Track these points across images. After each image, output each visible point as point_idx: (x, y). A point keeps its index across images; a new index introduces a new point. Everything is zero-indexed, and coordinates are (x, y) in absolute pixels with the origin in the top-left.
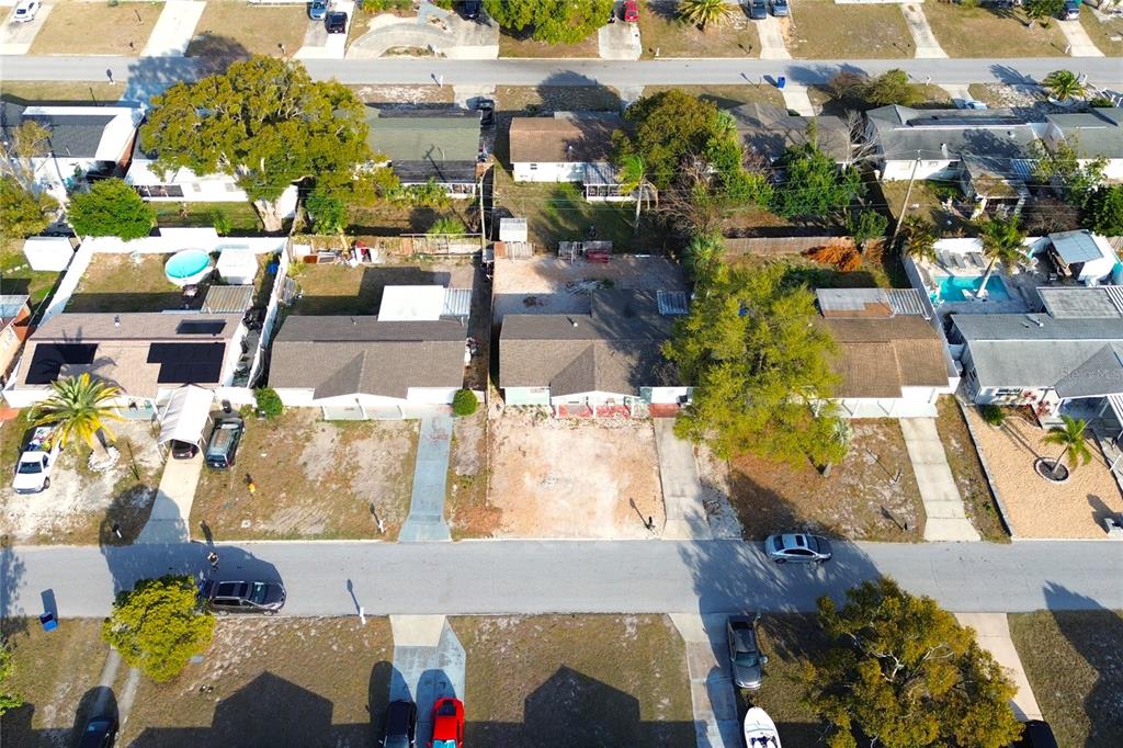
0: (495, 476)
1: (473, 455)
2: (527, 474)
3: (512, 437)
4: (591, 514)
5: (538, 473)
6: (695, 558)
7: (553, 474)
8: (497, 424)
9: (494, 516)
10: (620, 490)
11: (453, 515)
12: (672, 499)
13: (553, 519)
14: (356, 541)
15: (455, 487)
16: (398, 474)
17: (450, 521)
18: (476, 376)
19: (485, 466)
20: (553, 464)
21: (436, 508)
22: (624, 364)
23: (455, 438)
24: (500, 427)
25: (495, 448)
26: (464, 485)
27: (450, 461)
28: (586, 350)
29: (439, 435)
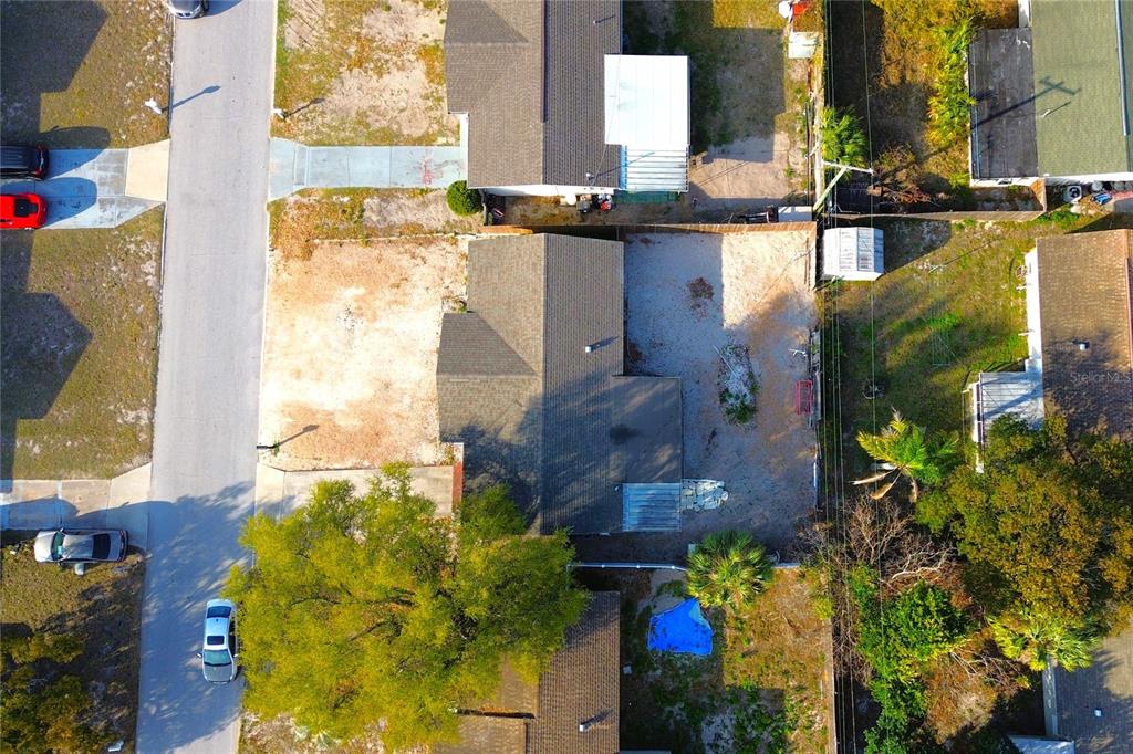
0: (360, 249)
1: (397, 218)
2: (361, 291)
3: (424, 269)
4: (298, 374)
5: (363, 305)
6: (229, 501)
7: (361, 325)
8: (449, 248)
9: (298, 251)
10: (332, 414)
11: (305, 200)
12: (316, 481)
13: (293, 325)
14: (273, 88)
15: (346, 199)
16: (368, 126)
17: (297, 197)
18: (540, 215)
19: (377, 236)
20: (377, 325)
21: (315, 178)
22: (502, 421)
23: (427, 192)
24: (443, 252)
25: (407, 247)
26: (349, 210)
27: (387, 190)
28: (524, 362)
29: (429, 172)
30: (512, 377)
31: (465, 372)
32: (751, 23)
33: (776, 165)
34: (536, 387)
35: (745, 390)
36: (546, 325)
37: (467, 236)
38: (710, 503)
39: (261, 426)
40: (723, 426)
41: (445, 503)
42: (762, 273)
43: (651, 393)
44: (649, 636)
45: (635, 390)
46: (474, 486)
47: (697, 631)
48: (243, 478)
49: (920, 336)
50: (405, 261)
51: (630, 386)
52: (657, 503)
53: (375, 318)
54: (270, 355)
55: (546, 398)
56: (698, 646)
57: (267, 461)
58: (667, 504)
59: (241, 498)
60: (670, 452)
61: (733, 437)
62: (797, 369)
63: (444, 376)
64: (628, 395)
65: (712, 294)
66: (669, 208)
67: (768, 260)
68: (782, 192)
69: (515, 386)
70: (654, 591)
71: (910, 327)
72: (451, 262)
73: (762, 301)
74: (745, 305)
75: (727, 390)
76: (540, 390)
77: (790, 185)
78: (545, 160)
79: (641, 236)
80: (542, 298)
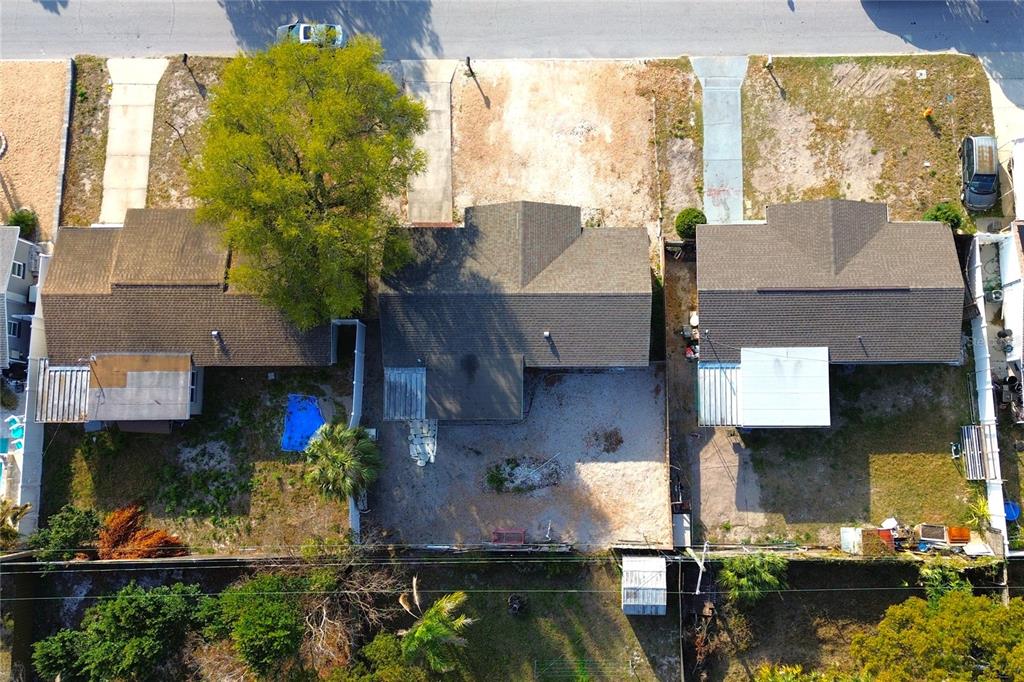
0: (647, 137)
1: (675, 167)
2: (609, 140)
3: (629, 192)
4: (535, 89)
5: (596, 141)
6: (427, 40)
7: (578, 140)
8: (648, 213)
9: (644, 84)
10: (500, 119)
11: (691, 88)
12: (442, 109)
13: (578, 83)
14: (794, 56)
15: (692, 123)
16: (761, 139)
17: (694, 81)
18: (681, 293)
19: (659, 151)
20: (578, 154)
21: (712, 96)
22: (482, 259)
23: (700, 192)
24: (644, 208)
25: (649, 177)
26: (682, 126)
27: (702, 158)
28: (534, 277)
29: (719, 194)
30: (520, 266)
31: (525, 226)
32: (875, 490)
33: (734, 515)
34: (511, 288)
35: (518, 482)
36: (567, 295)
37: (659, 228)
38: (414, 450)
39: (490, 61)
40: (485, 461)
41: (420, 216)
42: (628, 499)
43: (508, 391)
44: (300, 395)
45: (510, 377)
46: (426, 237)
47: (302, 437)
48: (446, 48)
49: (568, 651)
50: (636, 176)
51: (514, 374)
52: (409, 397)
53: (584, 152)
54: (552, 65)
55: (501, 297)
56: (290, 438)
57: (460, 67)
58: (408, 408)
59: (429, 49)
60: (454, 410)
61: (473, 471)
62: (538, 532)
63: (521, 208)
64: (506, 372)
65: (608, 451)
66: (690, 412)
67: (641, 505)
68: (707, 519)
69: (512, 270)
70: (339, 399)
71: (576, 641)
72: (635, 217)
73: (602, 499)
74: (598, 483)
75: (518, 465)
76: (508, 291)
77: (714, 528)
78: (721, 292)
79: (662, 385)
80: (592, 292)
